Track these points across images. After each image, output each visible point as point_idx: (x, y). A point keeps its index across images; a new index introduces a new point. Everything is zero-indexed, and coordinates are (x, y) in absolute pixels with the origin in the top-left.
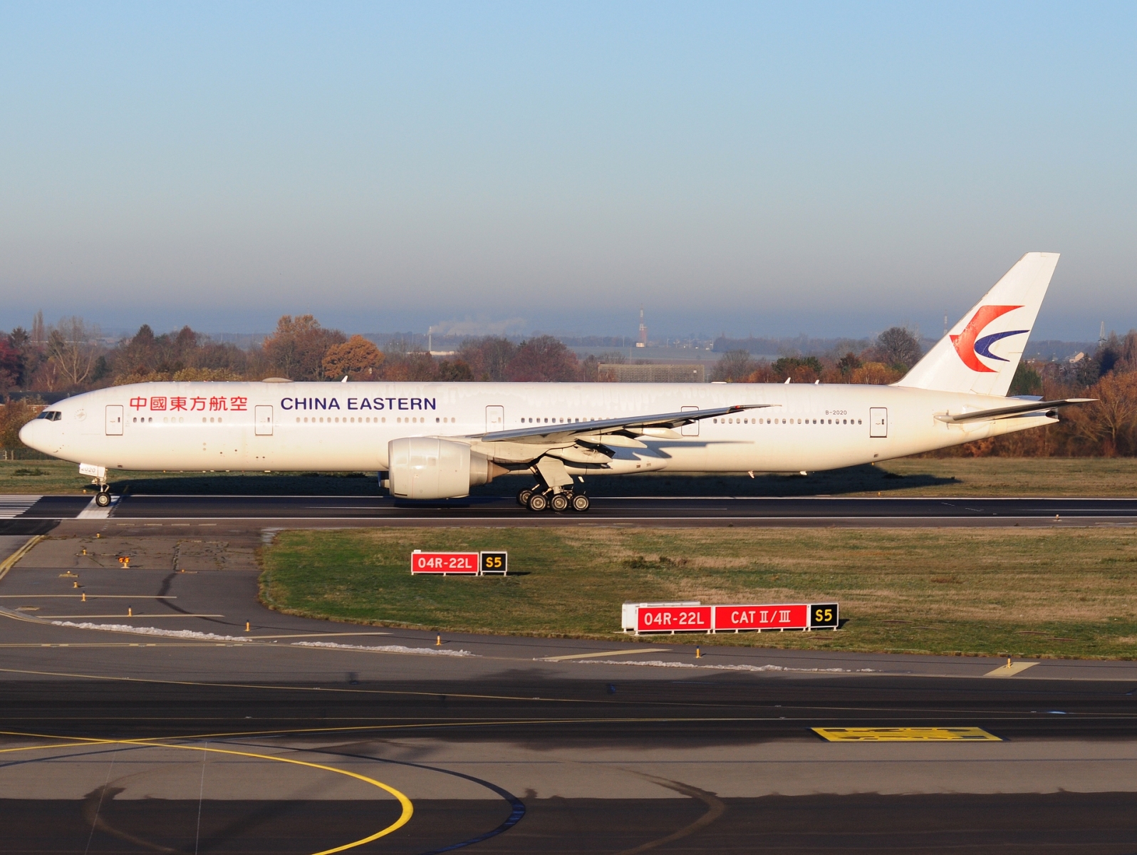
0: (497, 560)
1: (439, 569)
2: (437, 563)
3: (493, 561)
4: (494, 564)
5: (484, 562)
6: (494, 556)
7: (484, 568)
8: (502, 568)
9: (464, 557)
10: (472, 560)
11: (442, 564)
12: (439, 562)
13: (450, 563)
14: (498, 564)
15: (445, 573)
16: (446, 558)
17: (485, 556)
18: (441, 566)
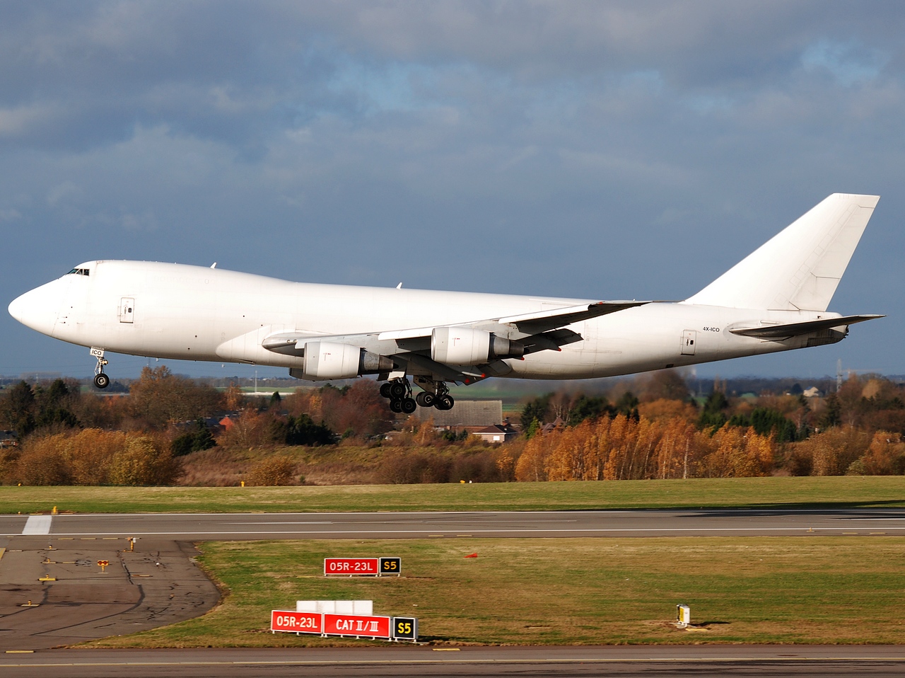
0: (393, 564)
1: (346, 571)
2: (345, 566)
3: (390, 564)
4: (391, 567)
5: (383, 566)
6: (390, 560)
7: (383, 570)
8: (397, 570)
9: (366, 561)
10: (373, 563)
11: (349, 567)
12: (346, 566)
13: (355, 566)
14: (393, 567)
15: (351, 575)
16: (352, 563)
17: (383, 561)
18: (348, 569)
